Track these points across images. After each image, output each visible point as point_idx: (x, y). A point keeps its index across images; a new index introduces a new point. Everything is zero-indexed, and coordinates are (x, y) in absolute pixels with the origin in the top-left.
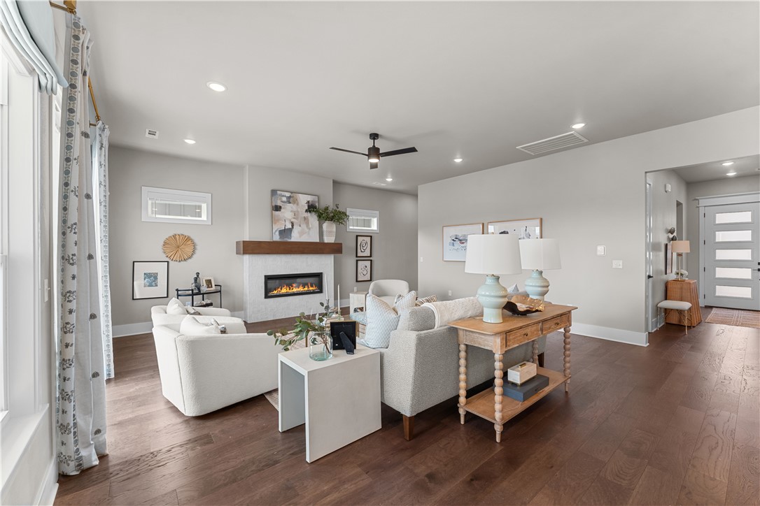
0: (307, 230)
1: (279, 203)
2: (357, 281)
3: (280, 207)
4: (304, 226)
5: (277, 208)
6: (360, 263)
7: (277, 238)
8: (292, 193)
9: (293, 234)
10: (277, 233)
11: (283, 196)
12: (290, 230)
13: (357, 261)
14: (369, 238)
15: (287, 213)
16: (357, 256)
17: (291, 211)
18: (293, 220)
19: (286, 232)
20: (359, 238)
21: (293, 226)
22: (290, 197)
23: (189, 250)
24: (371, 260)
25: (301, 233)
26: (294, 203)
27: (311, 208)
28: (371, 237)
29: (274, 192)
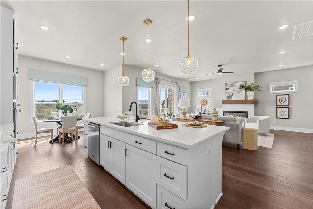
0: (239, 95)
1: (228, 87)
2: (276, 118)
3: (228, 89)
4: (238, 94)
5: (227, 89)
6: (278, 109)
7: (226, 99)
8: (233, 83)
9: (232, 97)
10: (227, 97)
11: (229, 85)
12: (232, 96)
13: (276, 107)
14: (288, 96)
15: (231, 90)
16: (276, 106)
17: (232, 89)
18: (233, 92)
19: (230, 97)
20: (278, 96)
21: (233, 94)
22: (232, 84)
23: (205, 103)
24: (289, 108)
25: (236, 97)
26: (234, 86)
27: (241, 87)
28: (289, 95)
29: (226, 84)
